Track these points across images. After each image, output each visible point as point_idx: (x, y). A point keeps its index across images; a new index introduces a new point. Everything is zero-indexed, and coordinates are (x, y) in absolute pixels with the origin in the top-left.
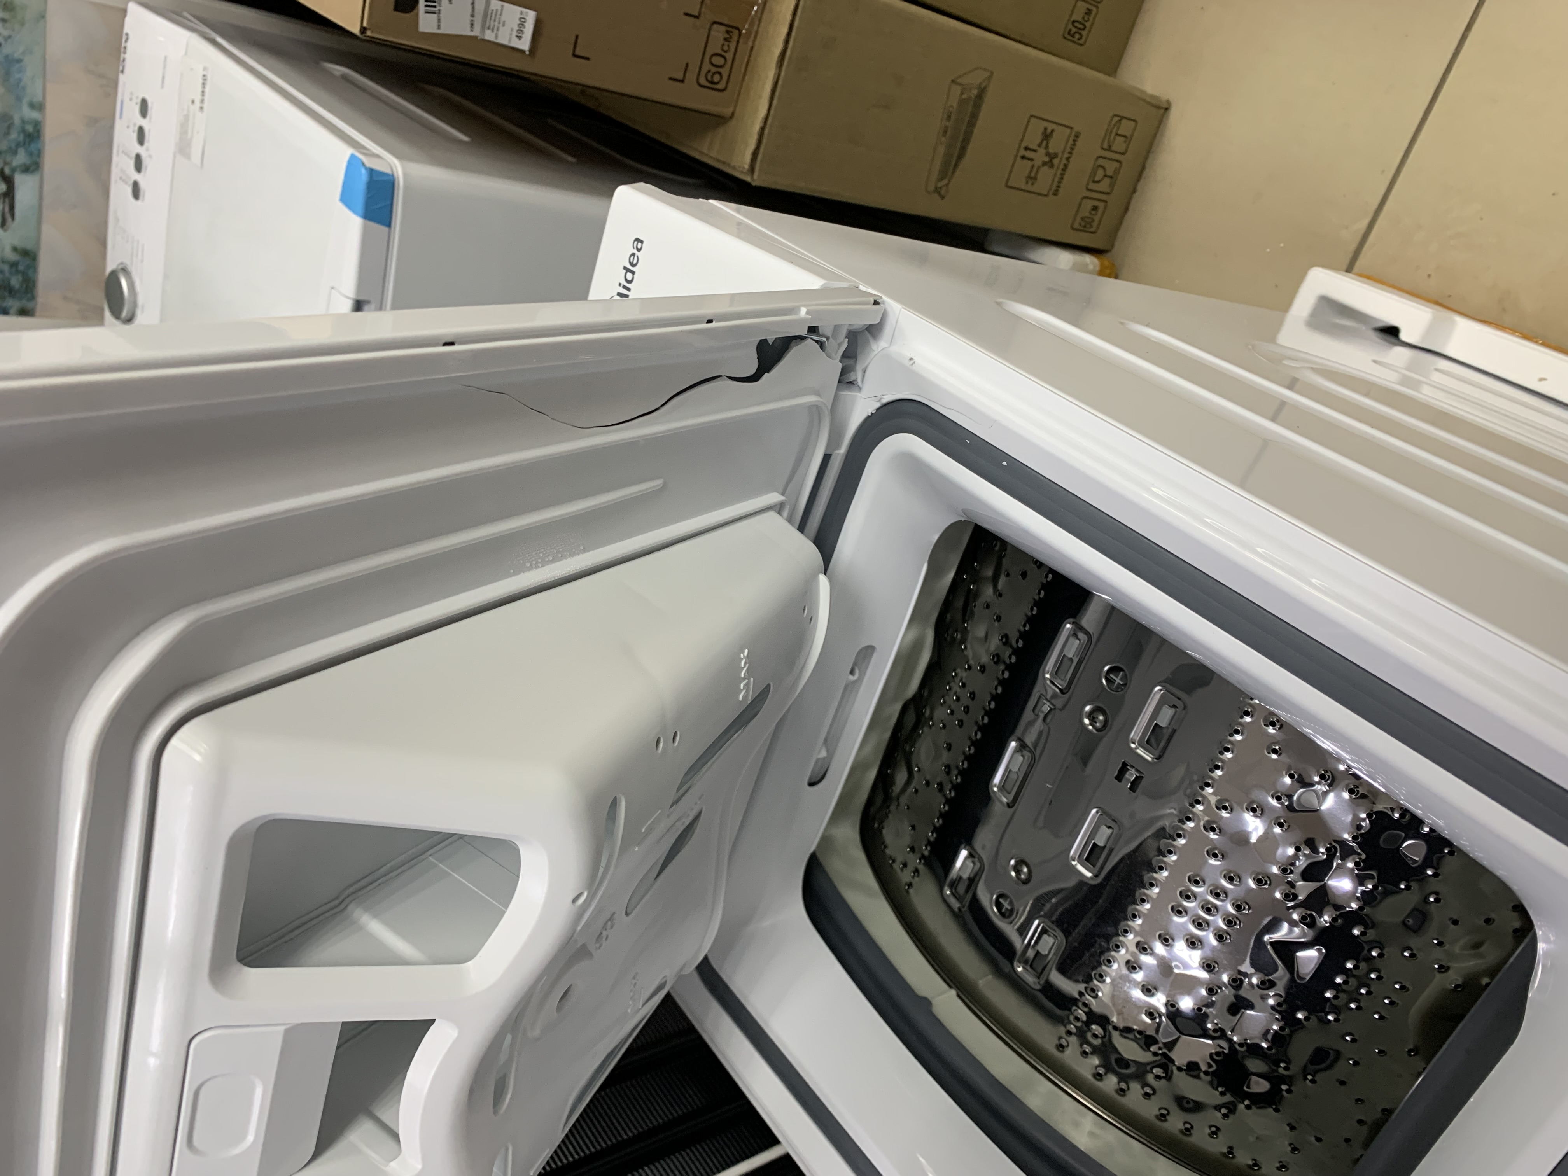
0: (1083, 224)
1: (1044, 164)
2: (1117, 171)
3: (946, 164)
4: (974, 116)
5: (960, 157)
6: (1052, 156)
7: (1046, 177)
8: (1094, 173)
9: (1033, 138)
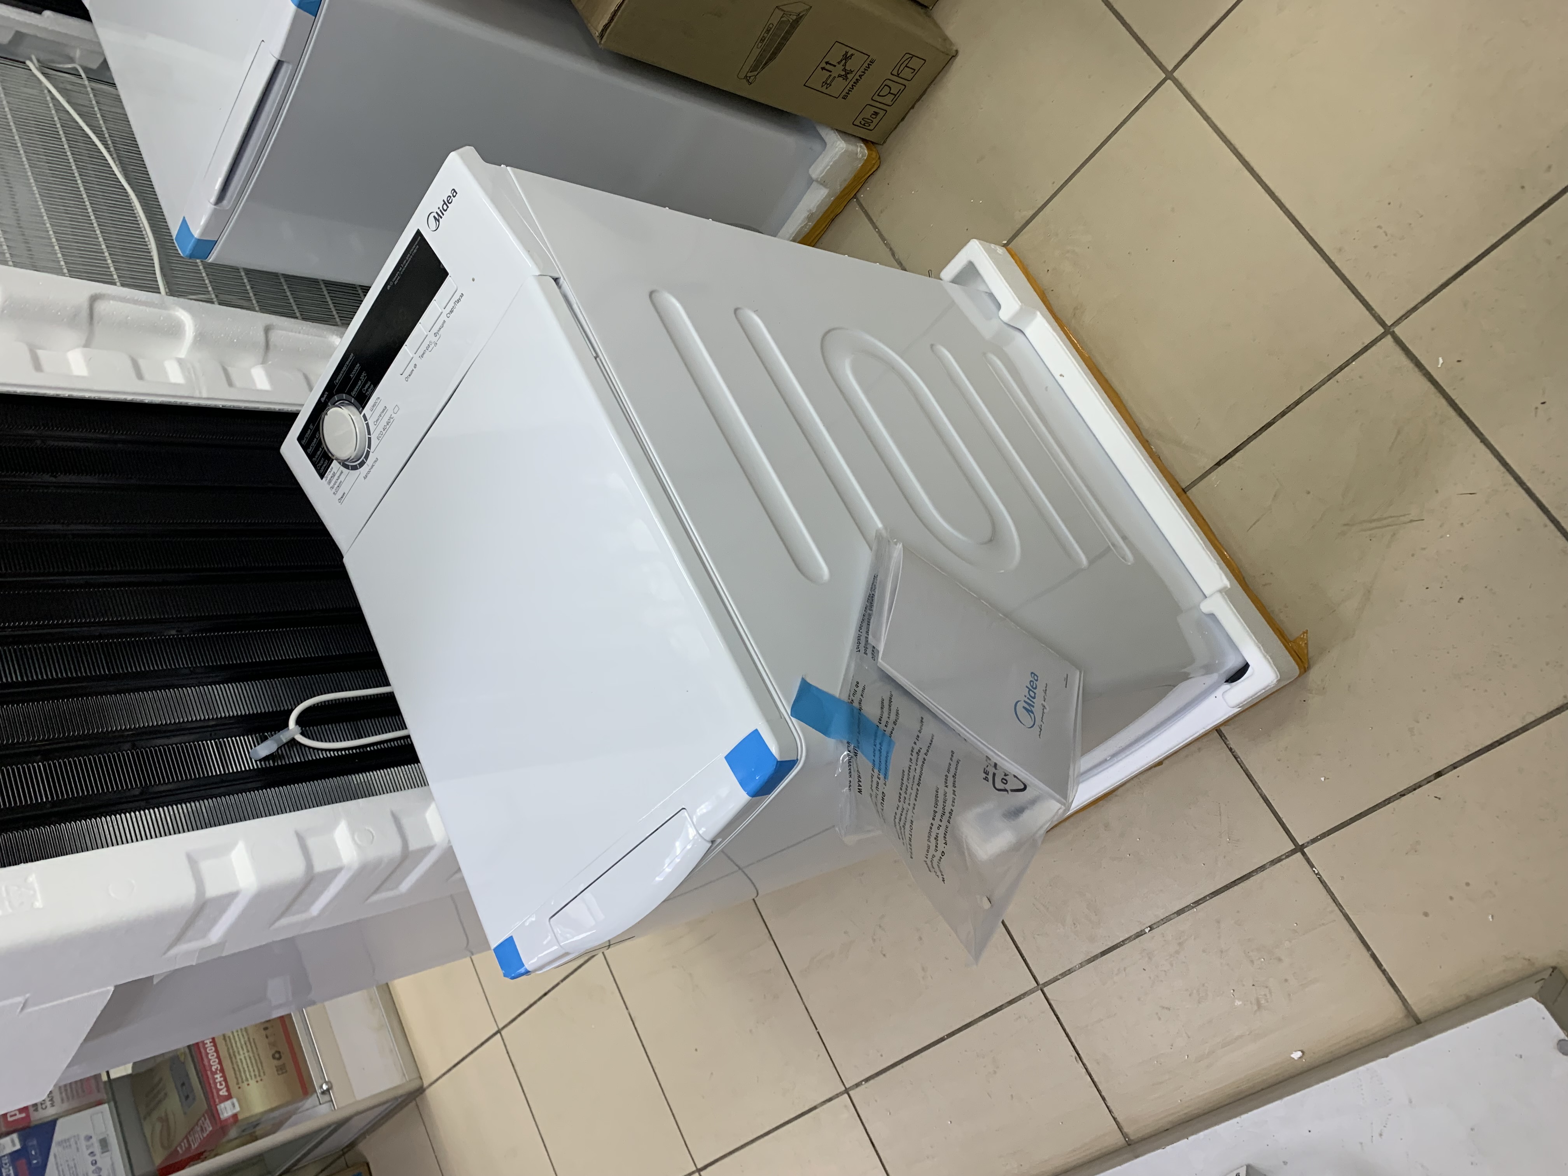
0: (863, 122)
1: (840, 76)
2: (900, 92)
3: (758, 62)
4: (789, 33)
5: (771, 59)
6: (847, 73)
7: (839, 85)
8: (881, 89)
9: (836, 56)
